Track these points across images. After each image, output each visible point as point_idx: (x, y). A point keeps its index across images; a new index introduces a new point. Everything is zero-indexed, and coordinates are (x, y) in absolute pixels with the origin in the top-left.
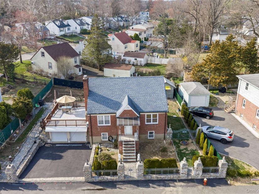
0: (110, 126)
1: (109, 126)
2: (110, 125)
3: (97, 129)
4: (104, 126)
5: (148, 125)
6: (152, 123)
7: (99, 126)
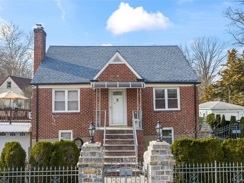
0: (79, 113)
1: (76, 114)
2: (79, 111)
3: (50, 120)
4: (65, 114)
5: (160, 112)
6: (167, 109)
7: (54, 114)
